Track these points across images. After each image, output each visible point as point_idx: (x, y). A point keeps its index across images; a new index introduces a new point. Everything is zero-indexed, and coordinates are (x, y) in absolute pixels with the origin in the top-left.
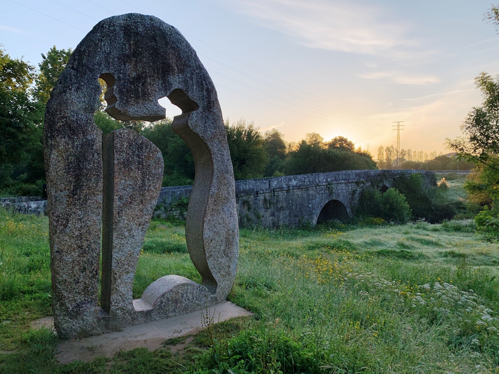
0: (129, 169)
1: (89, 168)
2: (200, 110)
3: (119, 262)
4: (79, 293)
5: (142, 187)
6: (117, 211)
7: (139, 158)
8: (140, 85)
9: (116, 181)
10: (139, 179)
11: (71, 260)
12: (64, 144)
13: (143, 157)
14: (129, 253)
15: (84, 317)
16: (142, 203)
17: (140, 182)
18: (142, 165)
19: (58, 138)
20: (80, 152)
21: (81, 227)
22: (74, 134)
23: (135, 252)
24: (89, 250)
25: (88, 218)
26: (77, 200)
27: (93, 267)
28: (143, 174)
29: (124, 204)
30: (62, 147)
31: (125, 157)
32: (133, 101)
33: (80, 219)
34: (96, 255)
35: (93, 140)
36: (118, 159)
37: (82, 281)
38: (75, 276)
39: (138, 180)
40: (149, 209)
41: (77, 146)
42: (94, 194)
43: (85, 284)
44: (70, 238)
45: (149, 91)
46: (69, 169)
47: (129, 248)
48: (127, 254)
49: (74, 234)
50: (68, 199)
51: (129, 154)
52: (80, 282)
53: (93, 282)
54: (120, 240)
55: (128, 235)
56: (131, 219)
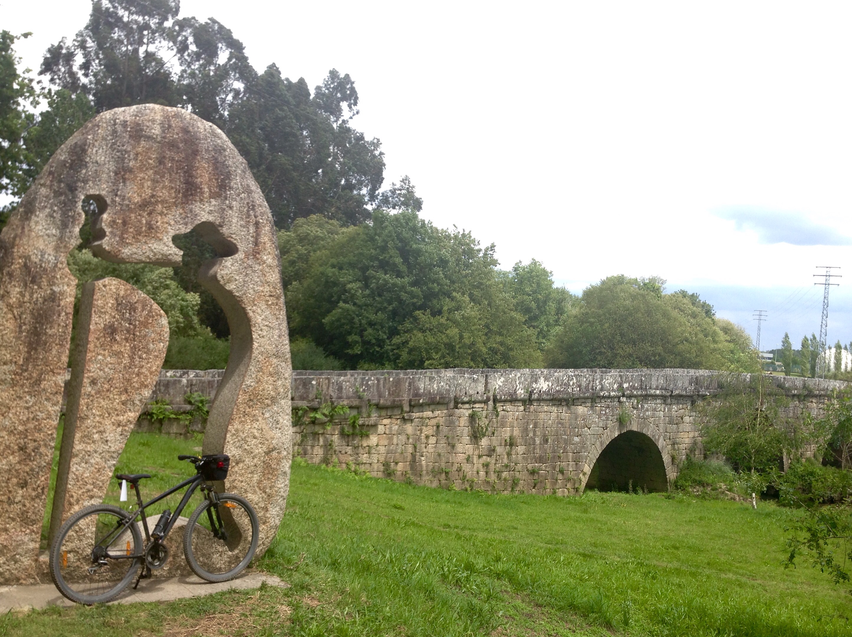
0: (111, 340)
1: (50, 333)
2: (240, 255)
3: (80, 478)
4: (13, 520)
5: (130, 368)
6: (86, 400)
7: (130, 324)
8: (145, 214)
9: (89, 355)
10: (126, 355)
11: (7, 467)
12: (18, 296)
13: (137, 323)
14: (97, 466)
15: (17, 556)
16: (127, 392)
17: (126, 361)
18: (134, 334)
19: (9, 286)
20: (41, 309)
21: (28, 419)
22: (33, 282)
23: (106, 466)
24: (35, 455)
25: (39, 408)
26: (27, 380)
27: (39, 482)
28: (134, 349)
29: (98, 392)
30: (14, 299)
31: (108, 321)
32: (131, 238)
33: (28, 408)
34: (45, 464)
35: (62, 293)
36: (96, 324)
37: (20, 502)
38: (10, 492)
39: (123, 356)
40: (138, 403)
41: (37, 300)
42: (54, 373)
43: (24, 506)
44: (9, 435)
45: (159, 224)
46: (21, 332)
47: (97, 459)
48: (93, 468)
49: (15, 429)
50: (13, 376)
51: (114, 317)
52: (17, 503)
53: (36, 505)
54: (84, 445)
55: (98, 438)
56: (107, 415)
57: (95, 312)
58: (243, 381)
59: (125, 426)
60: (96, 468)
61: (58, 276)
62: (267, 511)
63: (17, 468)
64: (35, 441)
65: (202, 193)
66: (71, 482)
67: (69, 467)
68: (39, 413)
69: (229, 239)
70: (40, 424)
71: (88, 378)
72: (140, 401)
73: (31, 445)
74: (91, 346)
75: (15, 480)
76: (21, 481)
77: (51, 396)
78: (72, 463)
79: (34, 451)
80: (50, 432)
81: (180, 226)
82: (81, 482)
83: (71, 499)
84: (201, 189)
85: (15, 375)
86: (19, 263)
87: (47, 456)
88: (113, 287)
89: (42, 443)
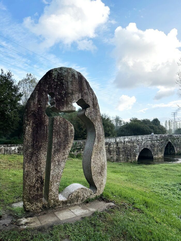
2: (90, 108)
8: (65, 97)
9: (54, 139)
16: (64, 149)
17: (64, 140)
28: (65, 136)
39: (63, 138)
42: (44, 145)
43: (38, 187)
45: (69, 100)
46: (34, 133)
47: (58, 170)
49: (34, 163)
52: (36, 186)
54: (54, 166)
57: (54, 126)
58: (94, 143)
59: (65, 159)
60: (58, 173)
61: (43, 116)
62: (103, 181)
63: (35, 175)
64: (40, 166)
66: (51, 178)
67: (50, 174)
68: (40, 158)
69: (87, 103)
70: (41, 161)
71: (54, 146)
72: (68, 151)
73: (39, 168)
74: (54, 136)
75: (34, 179)
76: (36, 179)
77: (44, 152)
78: (51, 172)
79: (40, 170)
80: (44, 163)
81: (75, 100)
82: (54, 178)
83: (51, 183)
86: (32, 113)
87: (44, 170)
88: (58, 119)
89: (42, 167)
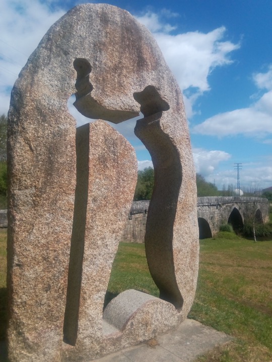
0: (104, 166)
1: (61, 161)
2: (170, 110)
3: (90, 278)
4: (41, 319)
5: (118, 188)
6: (91, 215)
7: (114, 155)
10: (114, 178)
11: (34, 276)
12: (33, 131)
13: (119, 154)
14: (101, 266)
15: (46, 350)
16: (117, 207)
17: (114, 183)
18: (118, 163)
19: (25, 123)
20: (52, 143)
21: (49, 233)
22: (44, 121)
23: (107, 265)
24: (56, 263)
25: (57, 223)
26: (46, 200)
27: (59, 285)
29: (99, 207)
30: (30, 134)
31: (100, 152)
33: (48, 224)
34: (63, 269)
35: (66, 130)
36: (93, 154)
37: (46, 303)
38: (37, 296)
39: (112, 179)
40: (123, 213)
41: (48, 135)
42: (66, 193)
43: (49, 306)
44: (34, 248)
47: (101, 261)
48: (98, 268)
50: (34, 198)
51: (104, 150)
53: (58, 304)
54: (92, 251)
55: (101, 244)
56: (105, 225)
57: (91, 145)
58: (178, 195)
59: (118, 232)
61: (63, 117)
64: (55, 251)
65: (147, 65)
66: (84, 281)
67: (82, 270)
68: (57, 228)
69: (163, 99)
71: (91, 196)
73: (52, 255)
74: (91, 171)
75: (40, 286)
77: (65, 213)
79: (54, 260)
80: (66, 243)
81: (137, 87)
82: (91, 281)
83: (85, 295)
84: (147, 62)
85: (35, 196)
88: (101, 127)
